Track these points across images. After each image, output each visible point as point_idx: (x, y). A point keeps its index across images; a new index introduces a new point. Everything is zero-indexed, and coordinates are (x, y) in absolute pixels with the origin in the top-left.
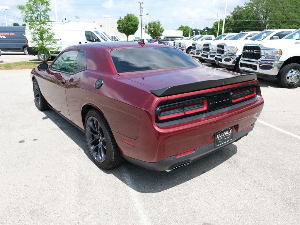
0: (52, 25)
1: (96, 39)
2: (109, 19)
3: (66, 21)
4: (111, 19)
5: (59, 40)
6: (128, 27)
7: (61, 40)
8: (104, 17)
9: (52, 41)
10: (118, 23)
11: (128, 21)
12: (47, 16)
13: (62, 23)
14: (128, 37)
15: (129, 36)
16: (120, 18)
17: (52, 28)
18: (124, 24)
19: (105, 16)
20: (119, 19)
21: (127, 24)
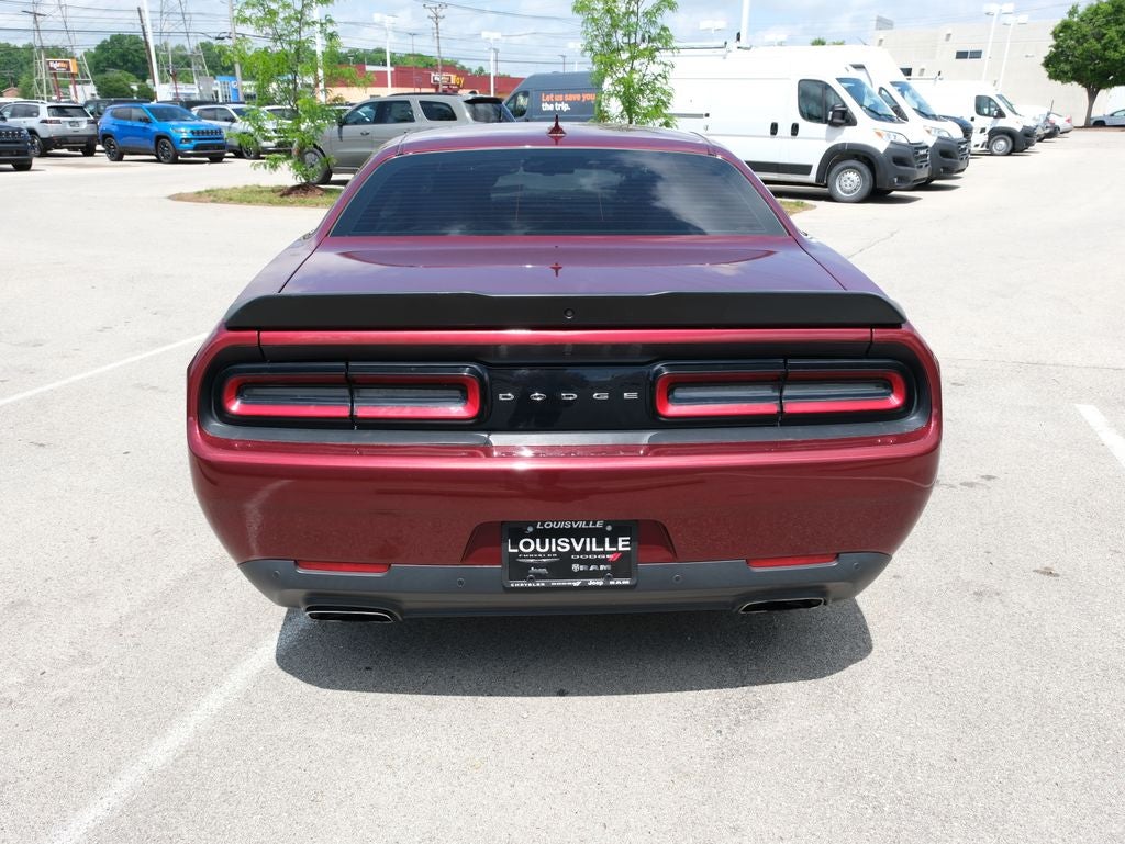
0: (674, 60)
1: (835, 112)
2: (1010, 19)
3: (738, 44)
4: (1023, 18)
5: (700, 116)
6: (1105, 48)
7: (707, 115)
8: (987, 14)
9: (662, 120)
10: (1055, 35)
11: (1108, 22)
12: (664, 29)
13: (724, 51)
14: (1092, 96)
15: (1102, 93)
16: (1072, 12)
17: (672, 74)
18: (1085, 36)
19: (994, 8)
20: (1067, 17)
21: (1100, 37)
